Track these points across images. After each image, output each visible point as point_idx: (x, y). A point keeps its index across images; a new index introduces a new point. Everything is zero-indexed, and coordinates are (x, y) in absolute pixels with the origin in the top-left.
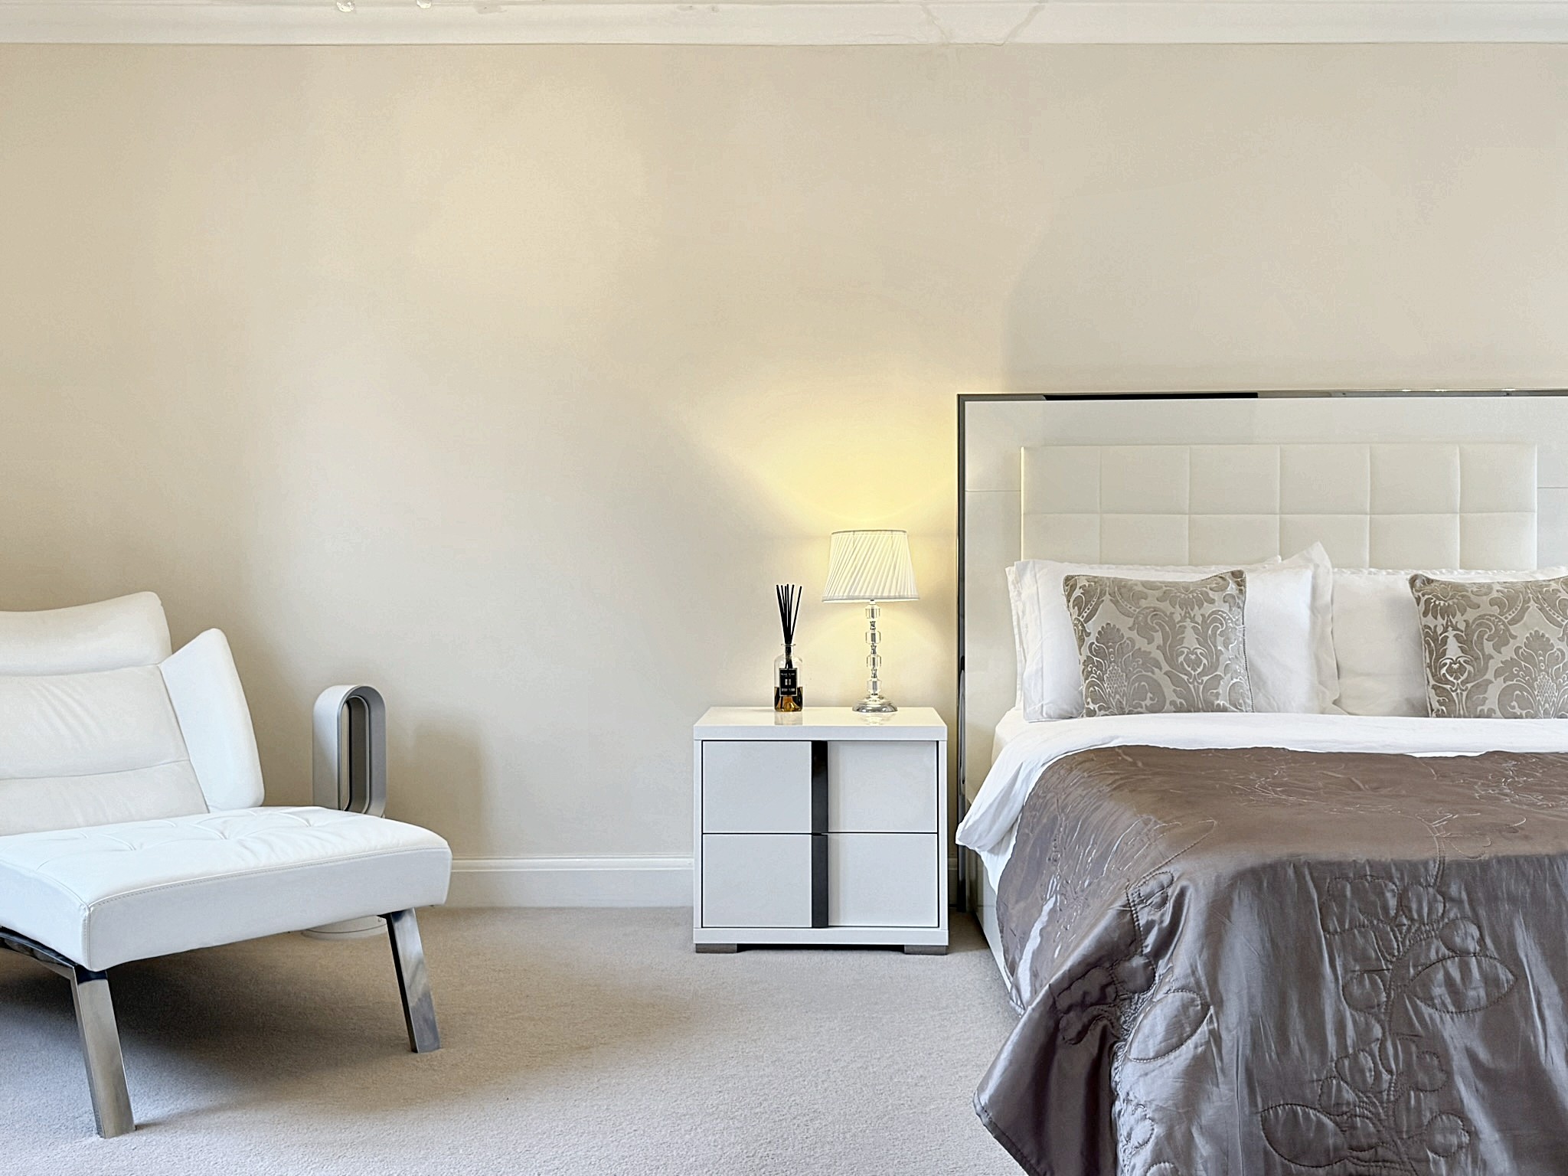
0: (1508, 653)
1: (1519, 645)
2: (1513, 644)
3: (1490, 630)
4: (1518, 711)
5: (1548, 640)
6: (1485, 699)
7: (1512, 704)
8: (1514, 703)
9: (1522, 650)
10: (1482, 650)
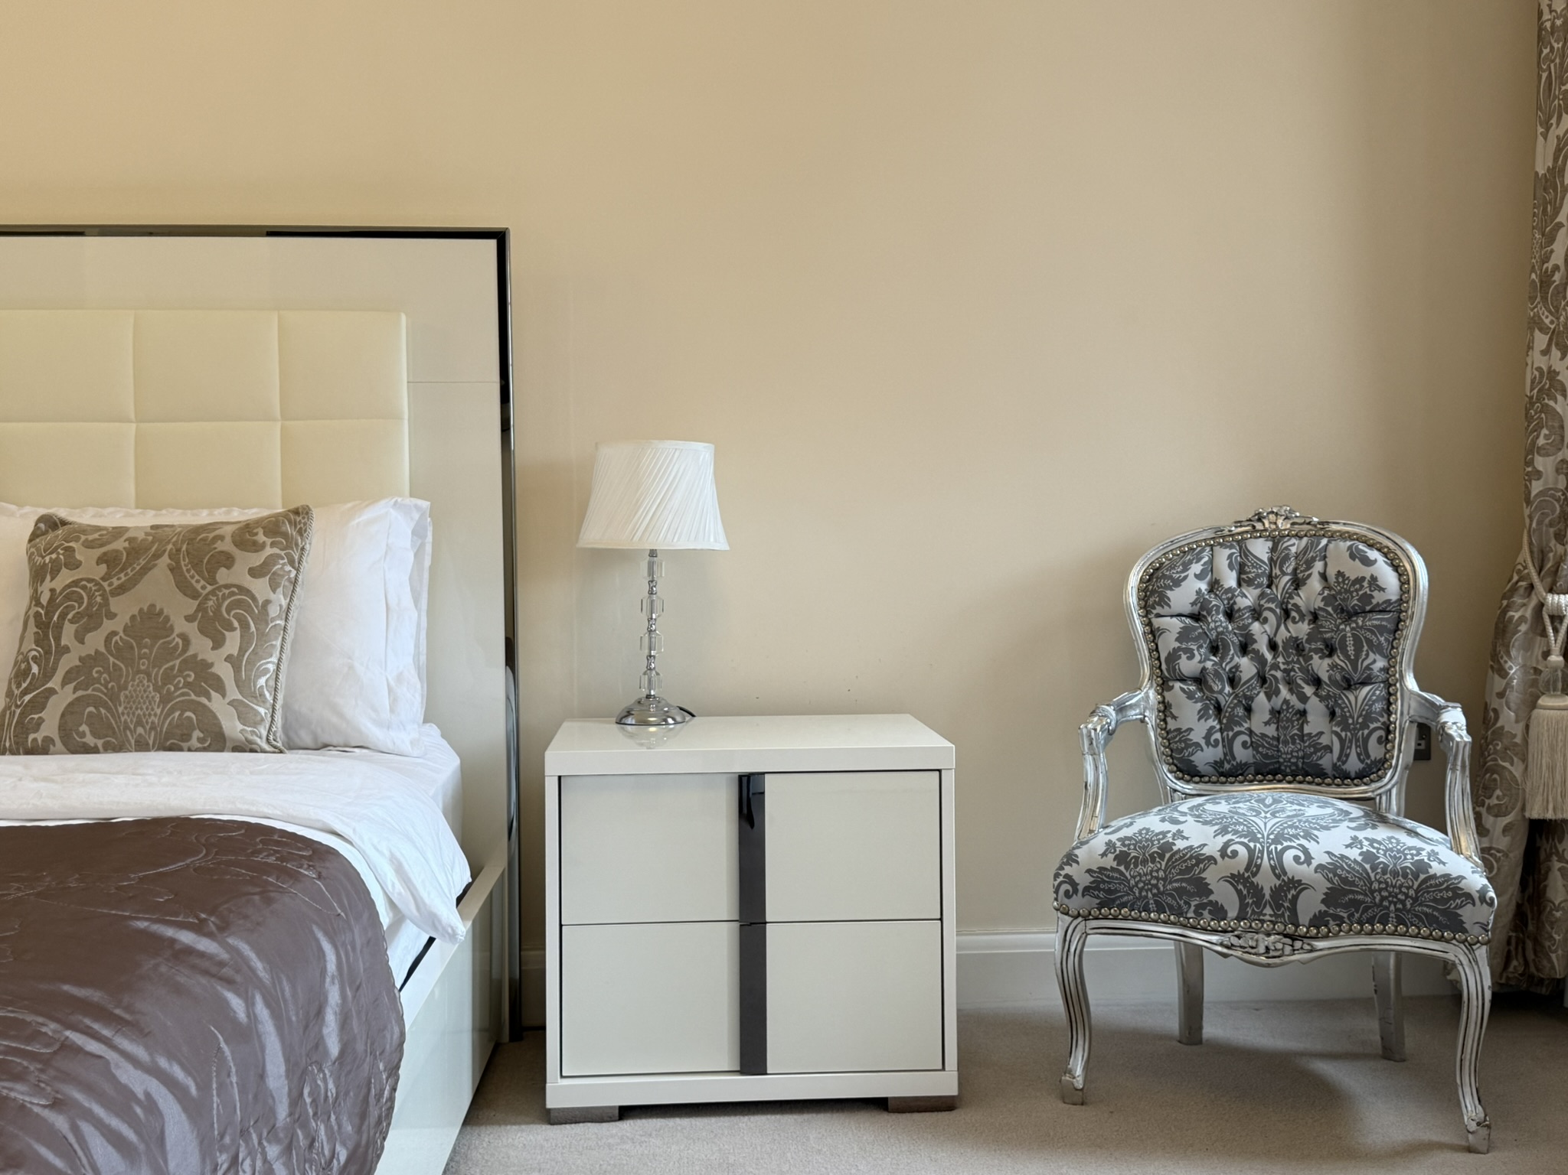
0: (95, 641)
1: (115, 629)
2: (108, 625)
3: (80, 604)
4: (90, 740)
5: (167, 619)
6: (41, 721)
7: (81, 729)
8: (84, 728)
9: (117, 638)
10: (58, 639)
